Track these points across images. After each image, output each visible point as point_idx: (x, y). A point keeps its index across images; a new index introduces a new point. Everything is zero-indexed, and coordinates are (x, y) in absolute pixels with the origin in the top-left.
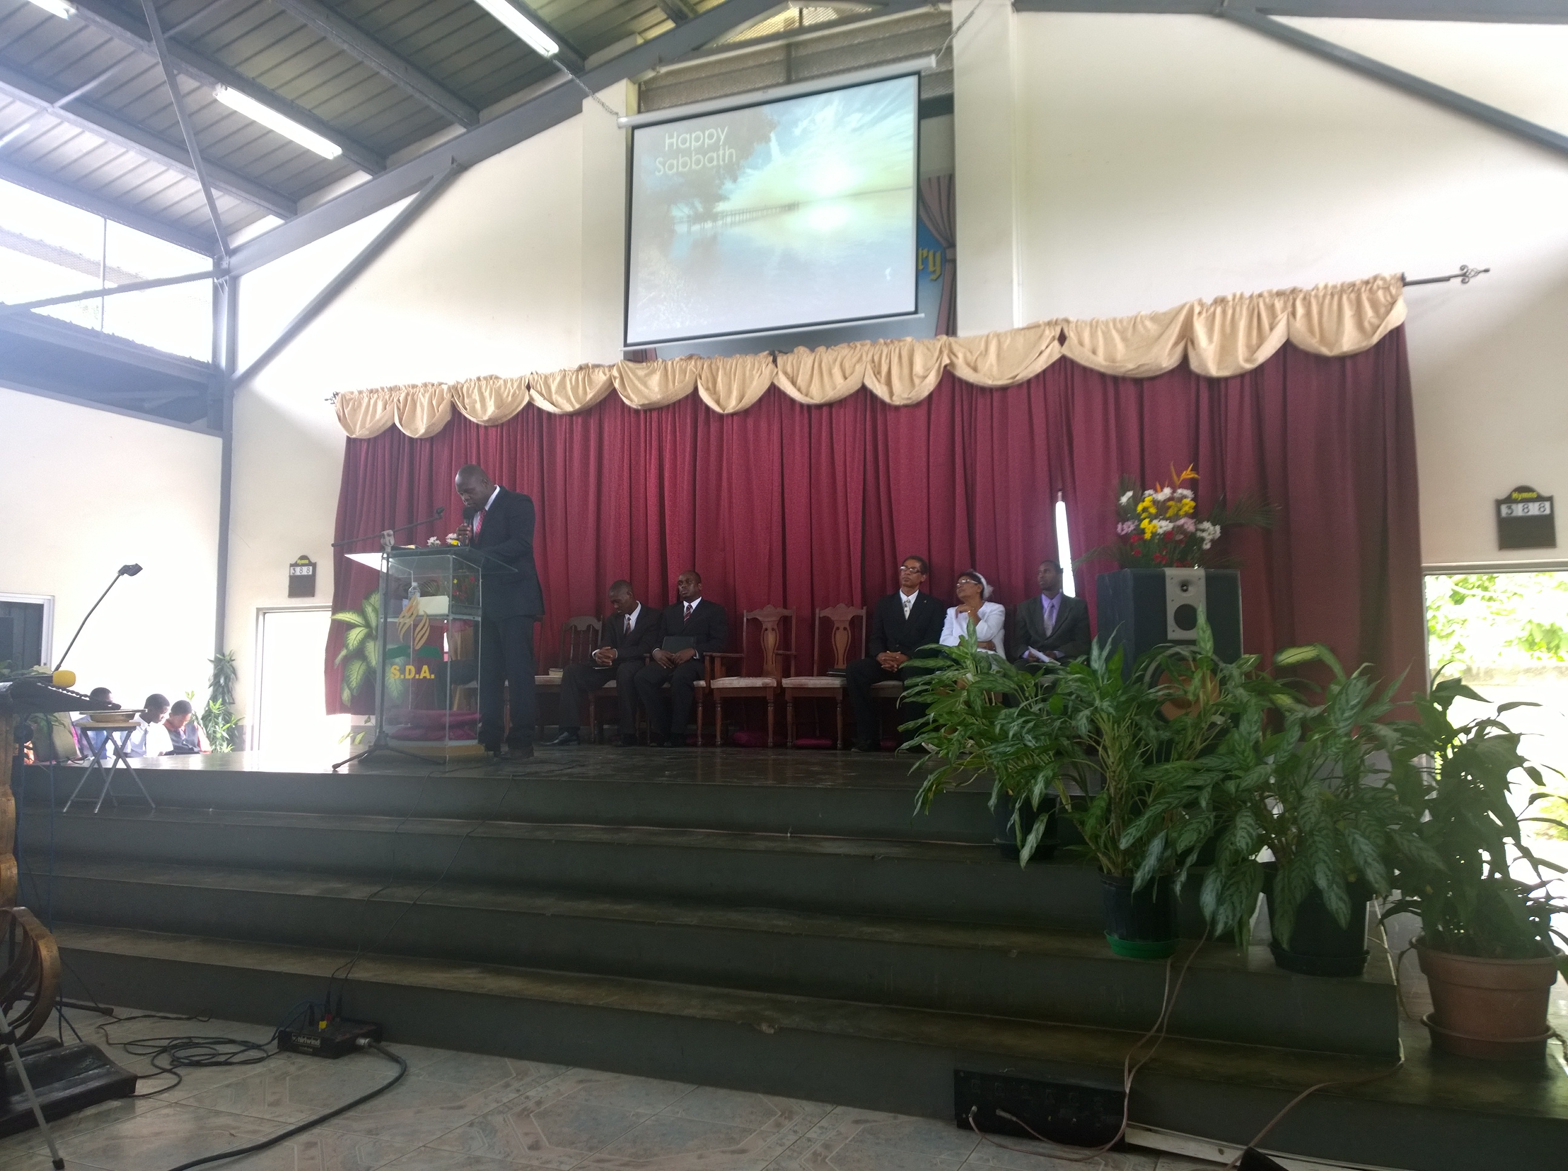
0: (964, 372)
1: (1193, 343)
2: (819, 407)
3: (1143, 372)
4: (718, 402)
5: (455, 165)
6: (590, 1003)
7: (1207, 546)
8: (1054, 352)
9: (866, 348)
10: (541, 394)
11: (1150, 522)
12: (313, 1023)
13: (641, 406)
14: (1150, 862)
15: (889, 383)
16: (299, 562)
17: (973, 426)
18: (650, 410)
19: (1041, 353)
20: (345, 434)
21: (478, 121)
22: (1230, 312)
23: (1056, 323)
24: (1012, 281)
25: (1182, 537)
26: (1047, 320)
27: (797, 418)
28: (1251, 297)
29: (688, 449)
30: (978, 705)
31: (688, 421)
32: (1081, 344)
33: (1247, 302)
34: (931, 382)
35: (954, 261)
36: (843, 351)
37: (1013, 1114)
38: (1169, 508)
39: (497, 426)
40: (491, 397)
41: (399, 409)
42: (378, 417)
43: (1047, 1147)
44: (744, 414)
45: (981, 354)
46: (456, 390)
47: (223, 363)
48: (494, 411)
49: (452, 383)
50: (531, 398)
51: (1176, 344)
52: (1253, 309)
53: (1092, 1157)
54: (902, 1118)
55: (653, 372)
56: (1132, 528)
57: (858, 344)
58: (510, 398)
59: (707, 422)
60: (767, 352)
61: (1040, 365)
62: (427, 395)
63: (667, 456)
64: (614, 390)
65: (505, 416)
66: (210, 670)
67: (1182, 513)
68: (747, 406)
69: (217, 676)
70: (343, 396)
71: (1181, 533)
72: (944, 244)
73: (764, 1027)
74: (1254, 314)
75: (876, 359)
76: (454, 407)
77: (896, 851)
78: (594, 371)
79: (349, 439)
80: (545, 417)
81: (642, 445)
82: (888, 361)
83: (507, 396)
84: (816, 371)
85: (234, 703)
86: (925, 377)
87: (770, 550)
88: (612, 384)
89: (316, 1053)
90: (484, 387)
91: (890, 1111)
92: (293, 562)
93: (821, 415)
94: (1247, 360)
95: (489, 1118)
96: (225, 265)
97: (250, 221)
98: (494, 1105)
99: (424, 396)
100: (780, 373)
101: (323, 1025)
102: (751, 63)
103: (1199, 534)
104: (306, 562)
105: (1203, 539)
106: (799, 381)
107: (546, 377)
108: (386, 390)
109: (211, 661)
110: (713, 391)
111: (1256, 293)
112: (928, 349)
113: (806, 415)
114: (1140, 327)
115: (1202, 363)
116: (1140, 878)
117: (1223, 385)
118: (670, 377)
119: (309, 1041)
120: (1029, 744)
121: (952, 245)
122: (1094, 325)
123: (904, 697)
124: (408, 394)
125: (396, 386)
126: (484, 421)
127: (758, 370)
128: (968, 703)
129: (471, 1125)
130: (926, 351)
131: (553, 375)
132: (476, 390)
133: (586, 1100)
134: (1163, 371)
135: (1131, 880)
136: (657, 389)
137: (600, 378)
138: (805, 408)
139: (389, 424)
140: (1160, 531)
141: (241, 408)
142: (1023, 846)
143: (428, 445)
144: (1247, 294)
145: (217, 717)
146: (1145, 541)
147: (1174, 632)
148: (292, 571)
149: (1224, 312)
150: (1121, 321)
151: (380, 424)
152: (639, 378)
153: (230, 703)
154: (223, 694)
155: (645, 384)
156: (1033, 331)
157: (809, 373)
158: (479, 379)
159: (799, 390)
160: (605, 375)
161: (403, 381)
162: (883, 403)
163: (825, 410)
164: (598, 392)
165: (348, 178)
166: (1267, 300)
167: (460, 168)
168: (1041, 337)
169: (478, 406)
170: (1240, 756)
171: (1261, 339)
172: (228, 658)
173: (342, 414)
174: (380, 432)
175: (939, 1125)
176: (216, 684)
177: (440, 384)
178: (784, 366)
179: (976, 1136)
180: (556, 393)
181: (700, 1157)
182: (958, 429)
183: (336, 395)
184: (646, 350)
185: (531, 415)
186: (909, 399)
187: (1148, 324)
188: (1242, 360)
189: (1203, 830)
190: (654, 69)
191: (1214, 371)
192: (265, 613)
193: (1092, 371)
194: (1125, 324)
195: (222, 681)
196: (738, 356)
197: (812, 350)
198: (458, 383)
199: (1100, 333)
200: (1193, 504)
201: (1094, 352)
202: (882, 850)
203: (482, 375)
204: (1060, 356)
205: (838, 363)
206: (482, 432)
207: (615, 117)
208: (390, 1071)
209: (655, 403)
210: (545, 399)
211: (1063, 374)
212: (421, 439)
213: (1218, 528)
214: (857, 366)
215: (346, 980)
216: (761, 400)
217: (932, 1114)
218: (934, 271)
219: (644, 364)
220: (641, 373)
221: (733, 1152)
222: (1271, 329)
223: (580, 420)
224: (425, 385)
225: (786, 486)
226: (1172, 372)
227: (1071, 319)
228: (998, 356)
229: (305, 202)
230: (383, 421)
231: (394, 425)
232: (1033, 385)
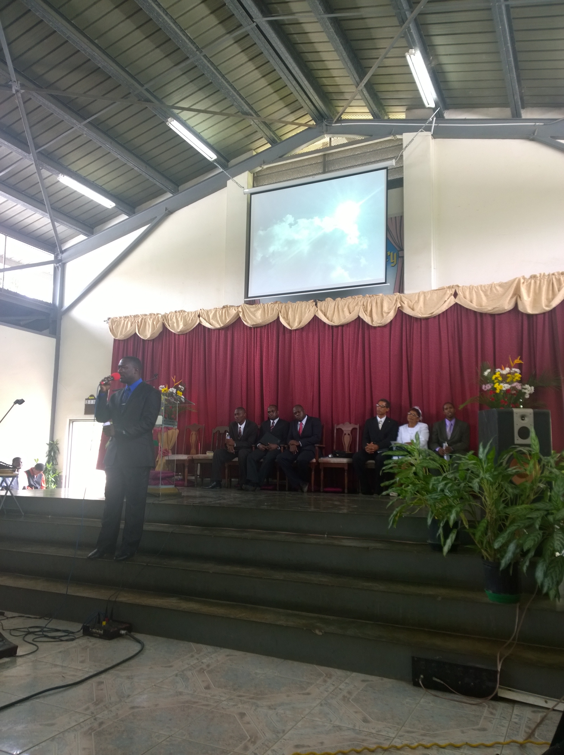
0: (407, 311)
1: (520, 297)
2: (337, 327)
3: (496, 311)
4: (289, 324)
5: (167, 211)
6: (232, 617)
7: (527, 396)
8: (452, 301)
9: (360, 299)
10: (205, 320)
11: (499, 385)
12: (100, 622)
13: (252, 325)
14: (509, 555)
15: (371, 315)
16: (90, 398)
17: (411, 337)
18: (256, 328)
19: (445, 301)
20: (113, 337)
21: (178, 190)
22: (538, 282)
23: (453, 287)
24: (431, 267)
25: (515, 392)
26: (448, 286)
27: (327, 332)
28: (549, 275)
29: (274, 347)
30: (421, 474)
31: (275, 333)
32: (465, 298)
33: (547, 277)
34: (391, 315)
35: (403, 257)
36: (349, 300)
37: (441, 680)
38: (508, 377)
39: (184, 334)
40: (181, 321)
41: (138, 326)
42: (128, 329)
43: (458, 697)
44: (301, 330)
45: (416, 302)
46: (165, 317)
47: (57, 303)
48: (183, 327)
49: (163, 314)
50: (200, 321)
51: (512, 298)
52: (550, 281)
53: (481, 703)
54: (386, 680)
55: (258, 309)
56: (490, 387)
57: (356, 297)
58: (190, 321)
59: (284, 334)
60: (313, 300)
61: (444, 307)
62: (151, 320)
63: (265, 349)
64: (240, 317)
65: (188, 330)
66: (47, 448)
67: (515, 380)
68: (303, 326)
69: (50, 452)
70: (113, 319)
71: (515, 390)
72: (398, 249)
73: (317, 632)
74: (550, 283)
75: (365, 304)
76: (164, 325)
77: (378, 545)
78: (230, 309)
79: (115, 340)
80: (207, 330)
81: (253, 344)
82: (371, 305)
83: (189, 320)
84: (336, 310)
85: (57, 465)
86: (389, 313)
87: (313, 395)
88: (238, 315)
89: (101, 637)
90: (178, 316)
91: (379, 676)
92: (87, 398)
93: (338, 330)
94: (547, 306)
95: (185, 672)
96: (59, 258)
97: (72, 237)
98: (187, 666)
99: (150, 320)
100: (319, 310)
101: (104, 623)
102: (307, 163)
103: (524, 391)
104: (93, 398)
105: (525, 393)
106: (328, 314)
107: (207, 311)
108: (132, 317)
109: (47, 444)
110: (286, 319)
111: (551, 273)
112: (390, 299)
113: (331, 330)
114: (494, 289)
115: (524, 308)
116: (504, 563)
117: (535, 317)
118: (266, 312)
119: (97, 631)
120: (447, 494)
121: (402, 249)
122: (471, 288)
123: (384, 470)
124: (142, 319)
125: (137, 315)
126: (178, 332)
127: (308, 309)
128: (415, 473)
129: (176, 675)
130: (389, 300)
131: (210, 310)
132: (174, 317)
133: (231, 665)
134: (506, 311)
135: (499, 564)
136: (260, 318)
137: (233, 312)
138: (330, 327)
139: (133, 333)
140: (504, 389)
141: (65, 325)
142: (445, 544)
143: (151, 343)
144: (547, 274)
145: (49, 471)
146: (497, 394)
147: (518, 440)
148: (86, 402)
149: (535, 282)
150: (484, 287)
151: (129, 333)
152: (251, 312)
153: (56, 465)
154: (53, 460)
155: (254, 315)
156: (441, 291)
157: (333, 310)
158: (176, 312)
159: (328, 319)
160: (235, 310)
161: (139, 313)
162: (368, 325)
163: (340, 328)
164: (232, 319)
165: (117, 217)
166: (557, 277)
167: (169, 212)
168: (445, 294)
169: (175, 325)
170: (555, 503)
171: (554, 295)
172: (55, 443)
173: (111, 328)
174: (129, 337)
175: (403, 684)
176: (49, 455)
177: (158, 314)
178: (321, 307)
179: (423, 691)
180: (212, 319)
181: (288, 696)
182: (404, 338)
183: (109, 319)
184: (255, 300)
185: (200, 330)
186: (381, 323)
187: (498, 288)
188: (545, 306)
189: (536, 539)
190: (261, 167)
191: (530, 310)
192: (73, 422)
193: (470, 310)
194: (486, 288)
195: (52, 454)
196: (298, 302)
197: (334, 299)
198: (166, 313)
199: (474, 292)
200: (520, 376)
201: (471, 302)
202: (372, 545)
203: (178, 310)
204: (454, 303)
205: (346, 306)
206: (177, 337)
207: (243, 189)
208: (137, 647)
209: (259, 324)
210: (207, 321)
211: (456, 312)
212: (148, 340)
213: (533, 388)
214: (356, 307)
215: (115, 601)
216: (309, 323)
217: (400, 678)
218: (393, 262)
219: (254, 305)
220: (252, 310)
221: (304, 694)
222: (559, 291)
223: (223, 332)
224: (151, 314)
225: (321, 364)
226: (510, 312)
227: (460, 285)
228: (424, 303)
229: (98, 228)
230: (131, 332)
231: (136, 333)
232: (441, 317)
